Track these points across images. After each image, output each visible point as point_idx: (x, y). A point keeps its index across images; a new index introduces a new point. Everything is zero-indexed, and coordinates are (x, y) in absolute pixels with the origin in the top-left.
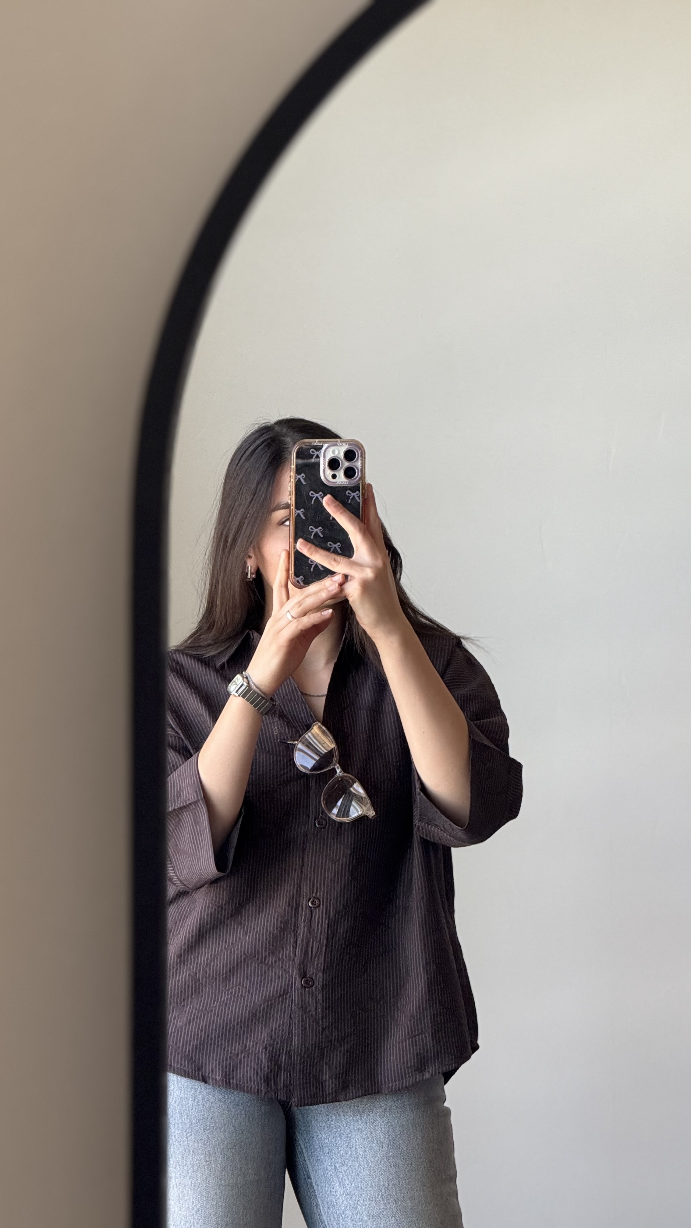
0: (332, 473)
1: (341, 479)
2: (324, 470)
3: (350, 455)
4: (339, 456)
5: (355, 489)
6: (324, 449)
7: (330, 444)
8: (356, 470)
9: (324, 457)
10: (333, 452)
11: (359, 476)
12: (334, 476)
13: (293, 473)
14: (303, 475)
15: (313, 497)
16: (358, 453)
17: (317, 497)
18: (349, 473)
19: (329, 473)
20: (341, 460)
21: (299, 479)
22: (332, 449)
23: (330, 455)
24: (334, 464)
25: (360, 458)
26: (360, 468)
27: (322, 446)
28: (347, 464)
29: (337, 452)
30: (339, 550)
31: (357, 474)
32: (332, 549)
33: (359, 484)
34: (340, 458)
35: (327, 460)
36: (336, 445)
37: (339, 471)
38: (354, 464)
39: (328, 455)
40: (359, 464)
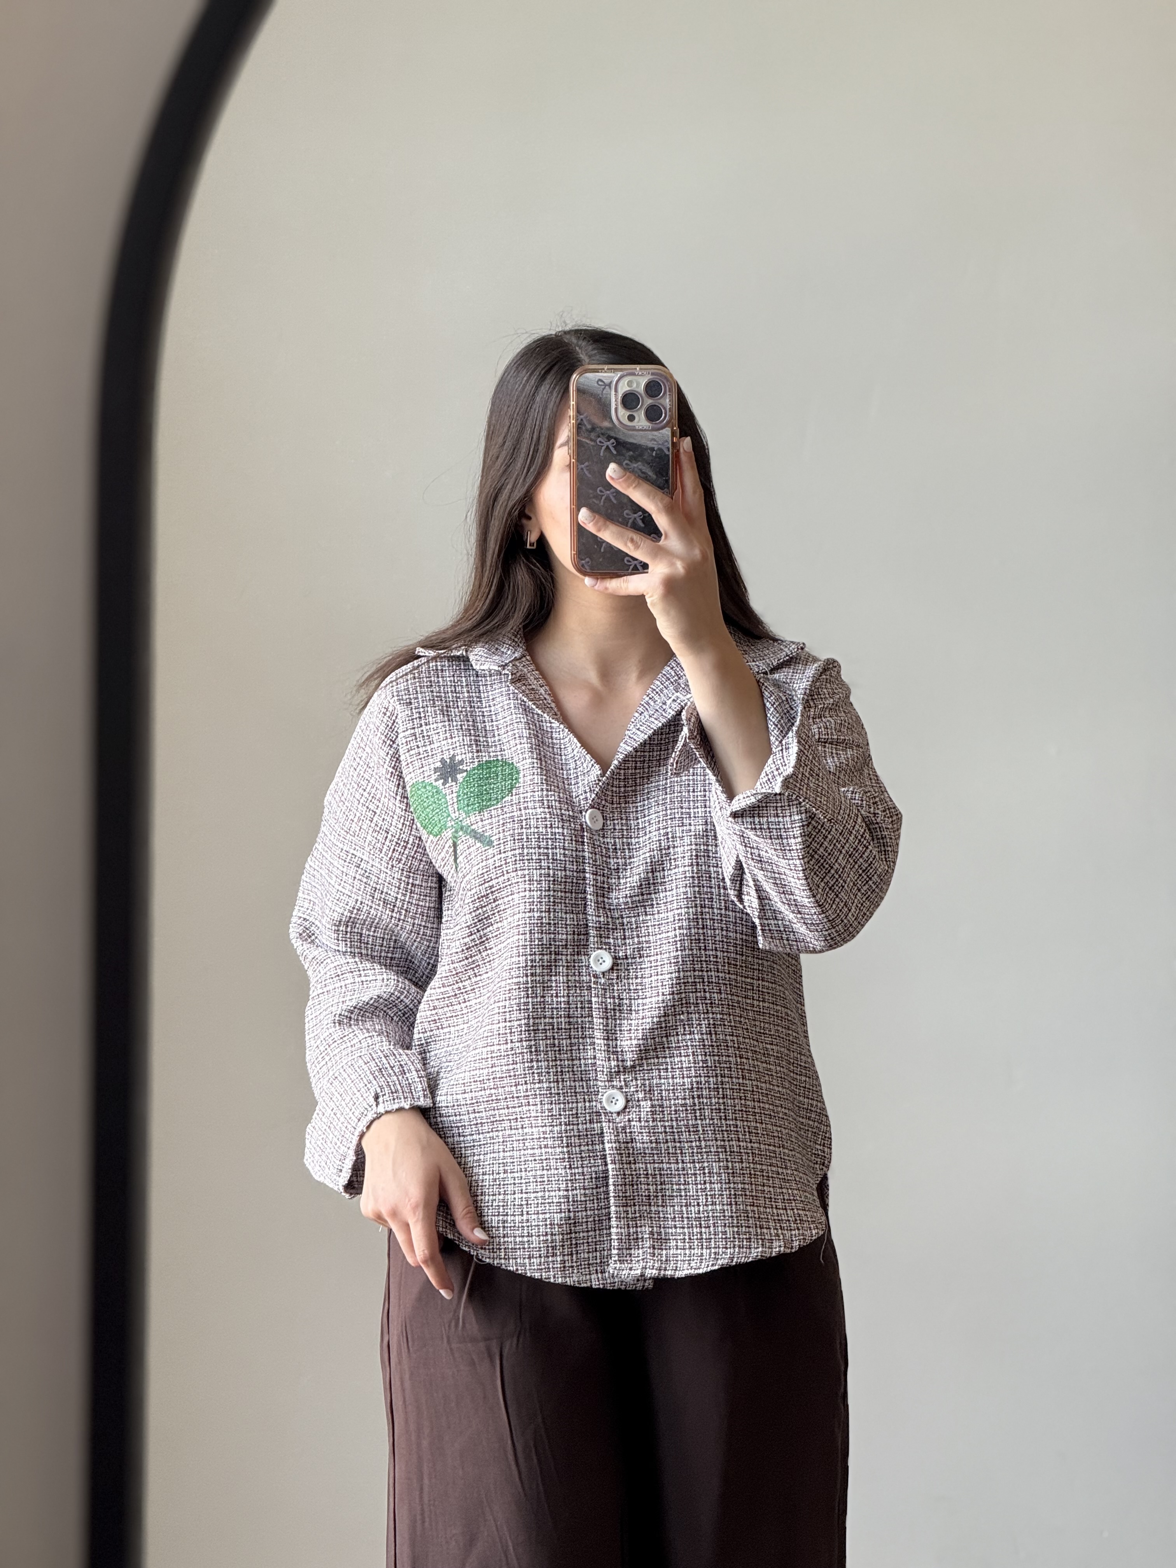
0: (628, 413)
1: (641, 422)
2: (616, 409)
3: (653, 388)
4: (638, 390)
6: (615, 379)
7: (625, 372)
8: (663, 411)
9: (616, 391)
10: (630, 384)
11: (668, 418)
12: (631, 418)
14: (585, 414)
15: (602, 447)
16: (666, 386)
17: (608, 447)
18: (653, 414)
19: (623, 413)
20: (642, 397)
21: (580, 420)
22: (628, 379)
23: (624, 388)
24: (630, 401)
25: (668, 393)
26: (668, 407)
27: (614, 375)
28: (649, 401)
29: (635, 385)
30: (640, 523)
31: (663, 415)
32: (630, 521)
34: (640, 394)
35: (620, 395)
36: (634, 374)
37: (637, 411)
38: (659, 401)
39: (622, 389)
40: (667, 402)
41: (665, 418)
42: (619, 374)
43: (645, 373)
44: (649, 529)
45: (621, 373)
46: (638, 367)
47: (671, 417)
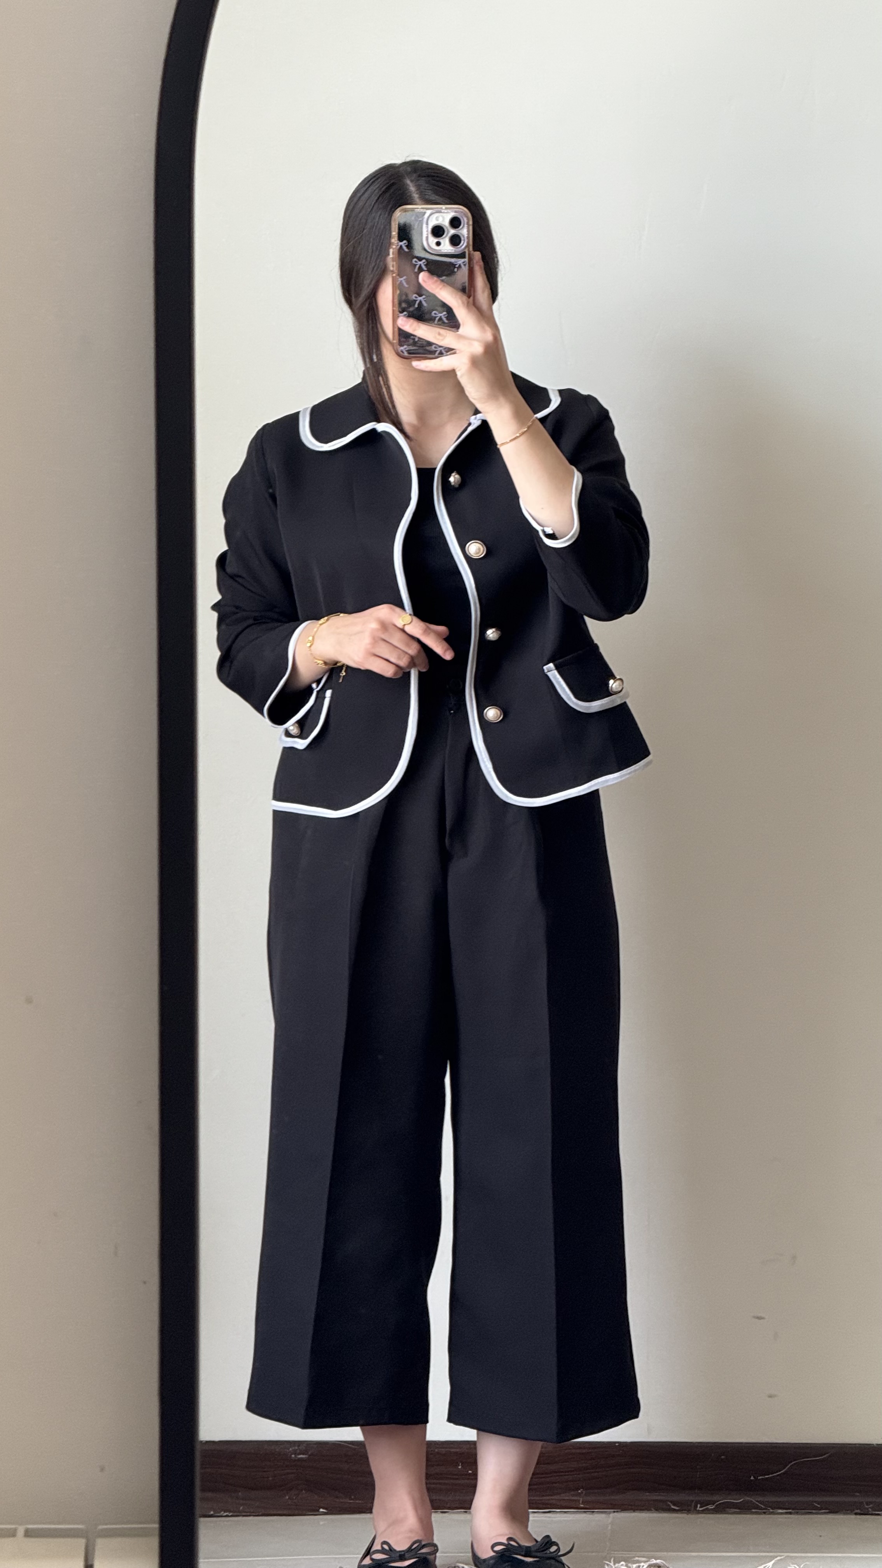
0: (436, 240)
1: (446, 247)
2: (427, 238)
3: (455, 222)
4: (443, 223)
5: (462, 256)
6: (426, 216)
8: (462, 238)
9: (427, 224)
10: (437, 219)
11: (465, 244)
12: (438, 244)
13: (395, 240)
14: (405, 242)
15: (417, 265)
16: (464, 220)
17: (420, 265)
18: (455, 240)
19: (433, 240)
20: (447, 228)
21: (401, 246)
22: (437, 215)
23: (433, 222)
24: (438, 231)
25: (466, 226)
26: (466, 236)
27: (425, 213)
28: (452, 232)
29: (441, 219)
30: (445, 319)
31: (462, 242)
32: (437, 319)
33: (465, 252)
34: (445, 226)
35: (430, 227)
36: (440, 212)
37: (443, 238)
38: (460, 231)
39: (431, 221)
40: (465, 232)
41: (463, 244)
42: (428, 212)
43: (449, 211)
44: (452, 322)
45: (431, 211)
46: (444, 207)
47: (468, 243)
